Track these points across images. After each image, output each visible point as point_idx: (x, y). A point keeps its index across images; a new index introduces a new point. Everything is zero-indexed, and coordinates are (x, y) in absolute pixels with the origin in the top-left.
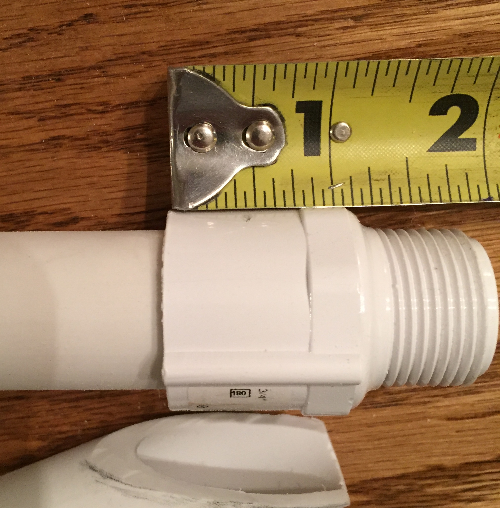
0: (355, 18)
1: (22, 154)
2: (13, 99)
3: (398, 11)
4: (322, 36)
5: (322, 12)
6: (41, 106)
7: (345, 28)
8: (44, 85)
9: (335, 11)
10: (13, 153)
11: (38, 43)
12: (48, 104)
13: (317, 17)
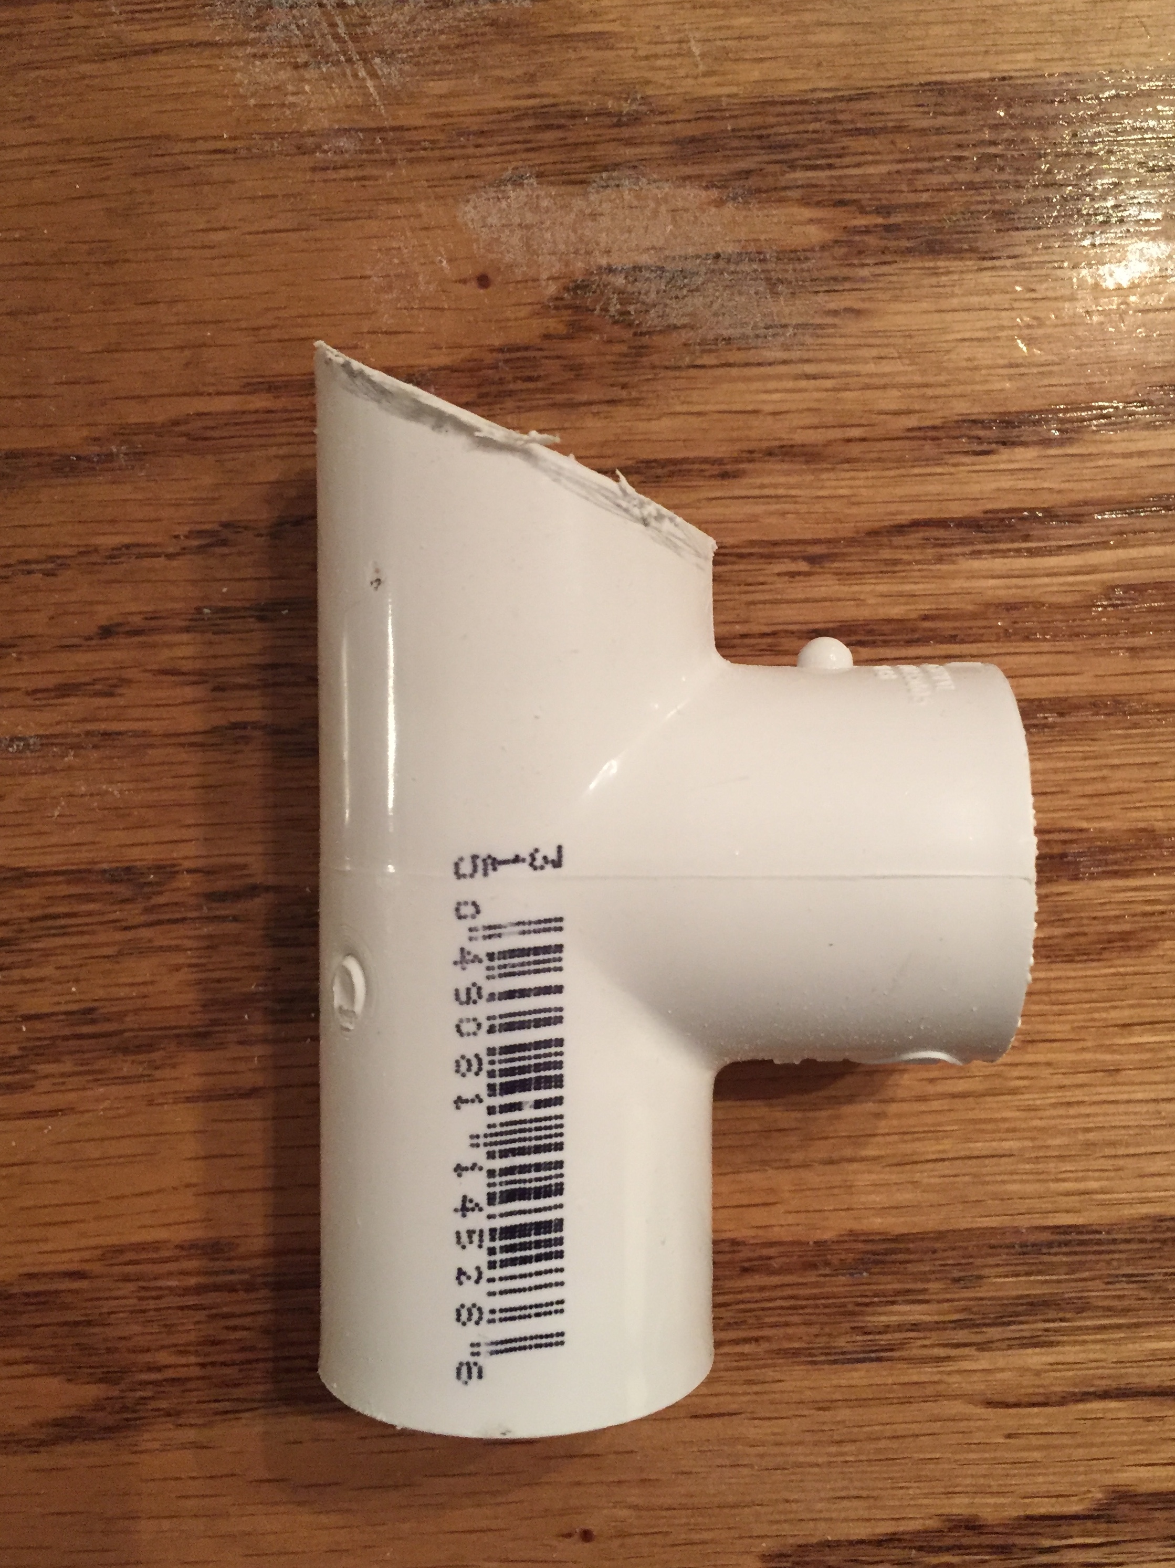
0: (812, 560)
1: (170, 750)
2: (170, 646)
3: (886, 554)
4: (750, 585)
5: (752, 543)
6: (222, 663)
7: (793, 575)
8: (234, 625)
9: (775, 544)
10: (151, 746)
11: (234, 550)
12: (234, 662)
13: (743, 551)
